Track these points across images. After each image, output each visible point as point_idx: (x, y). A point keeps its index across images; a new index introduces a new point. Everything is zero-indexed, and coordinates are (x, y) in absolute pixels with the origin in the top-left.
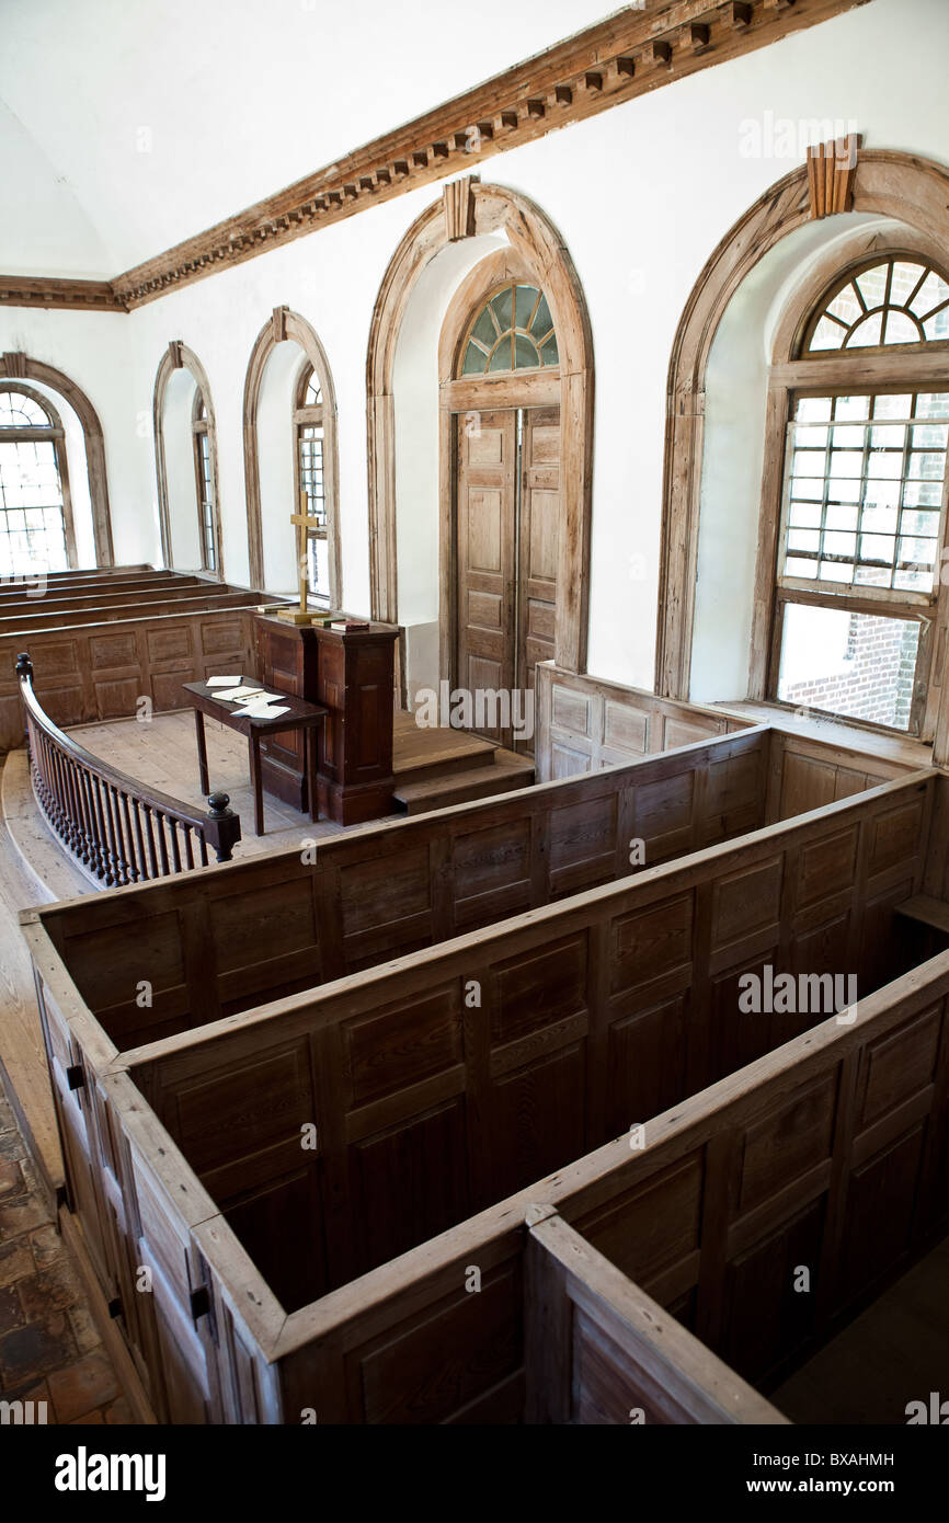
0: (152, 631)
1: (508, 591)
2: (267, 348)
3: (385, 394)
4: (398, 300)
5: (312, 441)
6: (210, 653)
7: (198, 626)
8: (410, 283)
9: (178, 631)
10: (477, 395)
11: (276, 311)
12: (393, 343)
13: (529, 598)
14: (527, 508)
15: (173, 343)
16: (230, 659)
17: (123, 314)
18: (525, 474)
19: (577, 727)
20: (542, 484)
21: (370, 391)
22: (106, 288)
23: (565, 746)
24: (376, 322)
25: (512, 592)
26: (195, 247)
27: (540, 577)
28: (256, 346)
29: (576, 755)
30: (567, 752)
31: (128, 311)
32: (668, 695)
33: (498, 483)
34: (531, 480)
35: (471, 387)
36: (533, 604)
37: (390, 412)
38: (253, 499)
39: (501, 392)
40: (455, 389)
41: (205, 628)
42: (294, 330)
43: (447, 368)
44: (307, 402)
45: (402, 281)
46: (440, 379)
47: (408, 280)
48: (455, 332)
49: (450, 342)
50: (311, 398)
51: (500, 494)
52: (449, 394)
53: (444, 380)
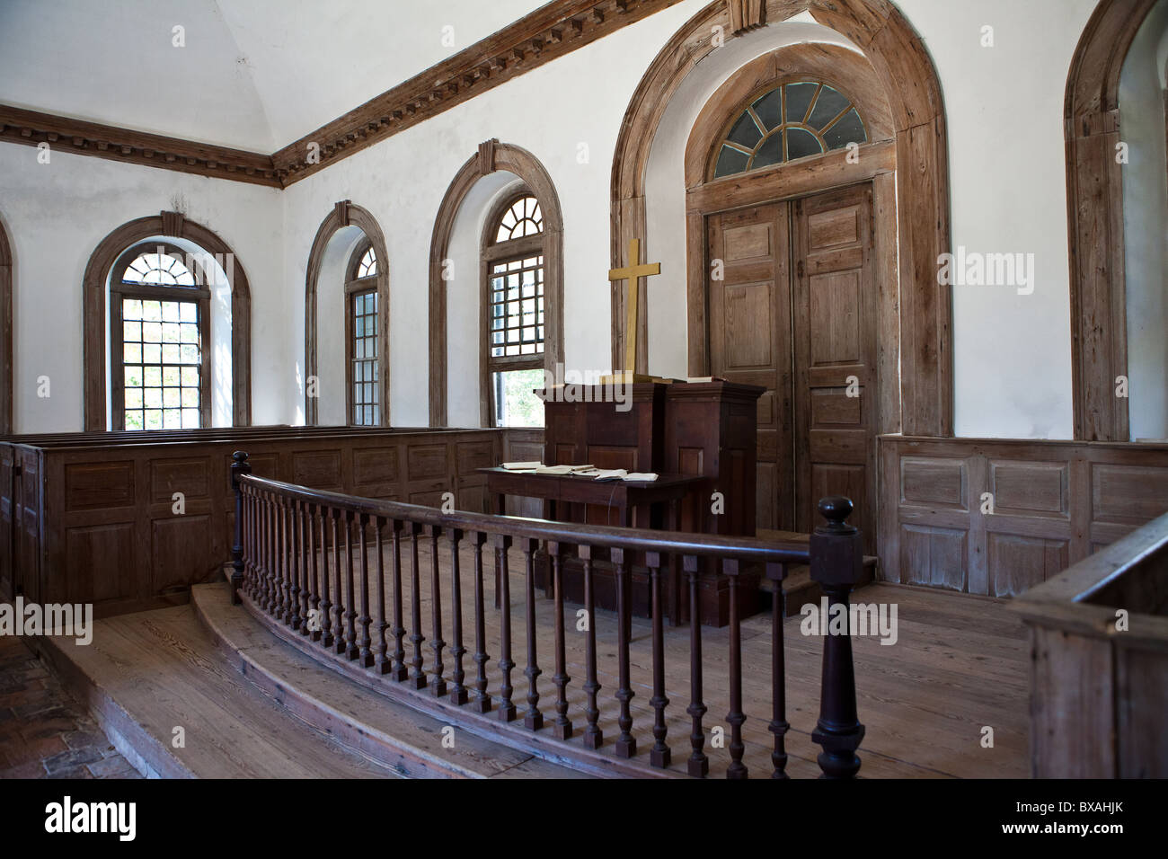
0: (360, 450)
1: (784, 384)
2: (466, 184)
3: (634, 196)
4: (656, 104)
5: (506, 275)
6: (415, 478)
7: (405, 447)
8: (672, 85)
9: (384, 452)
10: (740, 192)
11: (483, 147)
12: (647, 145)
13: (812, 389)
14: (805, 295)
15: (340, 203)
16: (434, 486)
17: (278, 190)
18: (800, 263)
19: (943, 498)
20: (827, 268)
21: (615, 196)
22: (268, 162)
23: (922, 525)
24: (627, 127)
25: (789, 385)
26: (388, 102)
27: (829, 363)
28: (453, 184)
29: (944, 532)
30: (927, 531)
31: (283, 187)
32: (1095, 438)
33: (765, 276)
34: (810, 266)
35: (732, 186)
36: (817, 393)
37: (641, 213)
38: (438, 334)
39: (775, 183)
40: (707, 191)
41: (412, 450)
42: (505, 161)
43: (698, 173)
44: (498, 240)
45: (663, 85)
46: (687, 185)
47: (670, 82)
48: (708, 137)
49: (701, 147)
50: (503, 235)
51: (769, 287)
52: (701, 197)
53: (692, 185)
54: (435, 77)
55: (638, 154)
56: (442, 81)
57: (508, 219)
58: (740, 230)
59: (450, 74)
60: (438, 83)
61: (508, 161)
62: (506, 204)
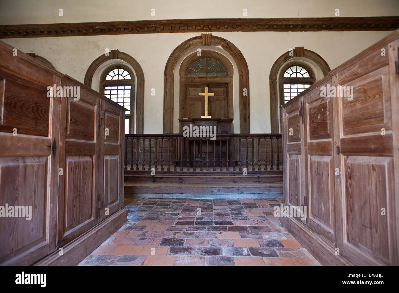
3: (171, 76)
10: (195, 80)
11: (113, 51)
12: (175, 64)
14: (209, 106)
20: (215, 100)
21: (165, 75)
24: (170, 58)
26: (70, 26)
33: (200, 100)
37: (173, 80)
39: (204, 79)
40: (186, 78)
42: (122, 57)
43: (183, 73)
44: (106, 79)
45: (182, 51)
46: (180, 75)
47: (183, 51)
48: (186, 65)
49: (184, 67)
50: (108, 78)
51: (201, 103)
52: (184, 79)
53: (182, 76)
54: (97, 25)
55: (173, 66)
56: (99, 27)
57: (111, 73)
58: (194, 89)
59: (104, 26)
60: (97, 27)
61: (123, 57)
62: (112, 68)
